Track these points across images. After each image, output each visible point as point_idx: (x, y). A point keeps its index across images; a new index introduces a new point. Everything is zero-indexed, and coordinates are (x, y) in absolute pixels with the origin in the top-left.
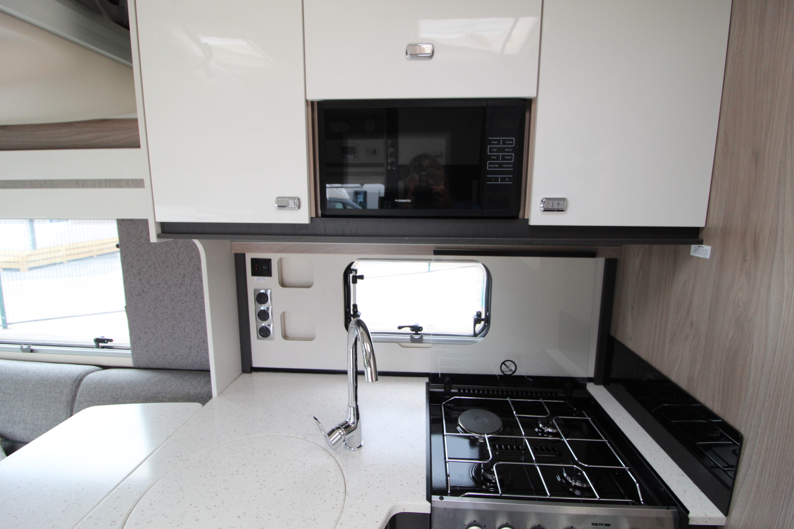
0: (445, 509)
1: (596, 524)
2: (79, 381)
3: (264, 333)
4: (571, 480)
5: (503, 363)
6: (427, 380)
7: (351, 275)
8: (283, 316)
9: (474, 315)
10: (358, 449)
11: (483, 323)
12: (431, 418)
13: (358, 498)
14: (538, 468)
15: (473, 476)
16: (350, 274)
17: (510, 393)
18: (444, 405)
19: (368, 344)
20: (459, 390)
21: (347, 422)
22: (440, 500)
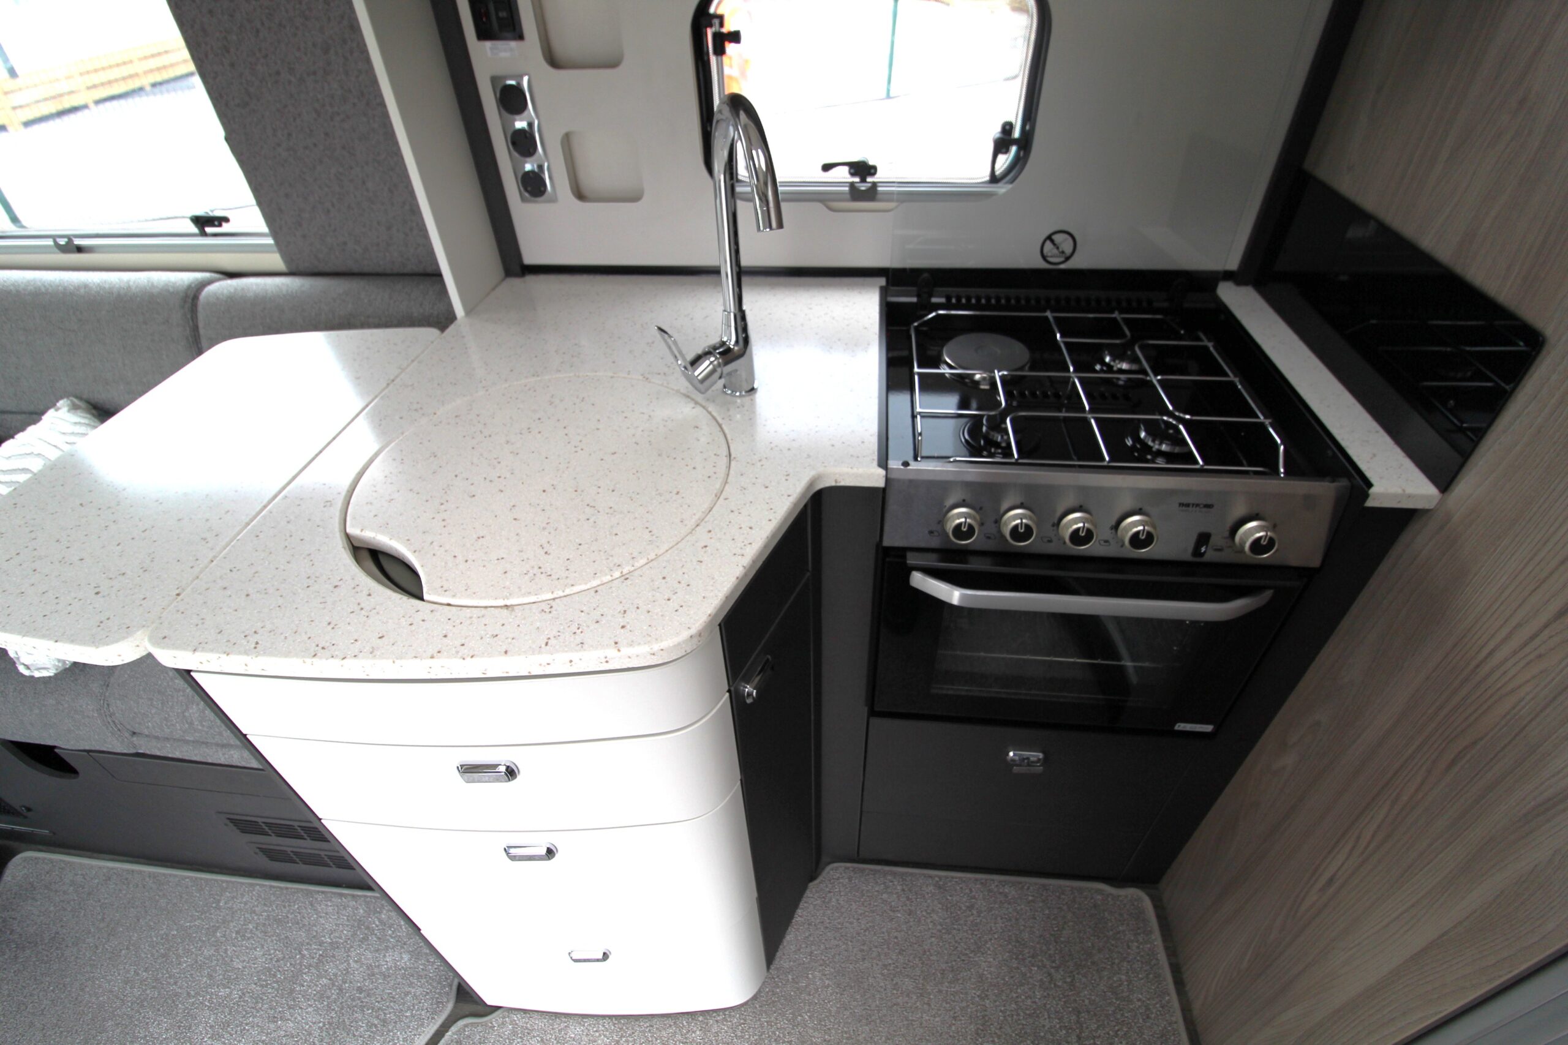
0: (911, 481)
1: (1188, 505)
2: (191, 297)
3: (533, 185)
4: (1153, 441)
5: (1049, 238)
6: (882, 281)
7: (710, 32)
8: (567, 140)
9: (996, 131)
10: (748, 394)
11: (1014, 149)
12: (890, 355)
13: (753, 464)
14: (1093, 422)
15: (966, 441)
16: (706, 27)
17: (1053, 302)
18: (916, 328)
19: (760, 151)
20: (949, 298)
21: (723, 343)
22: (902, 467)
